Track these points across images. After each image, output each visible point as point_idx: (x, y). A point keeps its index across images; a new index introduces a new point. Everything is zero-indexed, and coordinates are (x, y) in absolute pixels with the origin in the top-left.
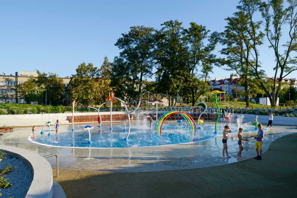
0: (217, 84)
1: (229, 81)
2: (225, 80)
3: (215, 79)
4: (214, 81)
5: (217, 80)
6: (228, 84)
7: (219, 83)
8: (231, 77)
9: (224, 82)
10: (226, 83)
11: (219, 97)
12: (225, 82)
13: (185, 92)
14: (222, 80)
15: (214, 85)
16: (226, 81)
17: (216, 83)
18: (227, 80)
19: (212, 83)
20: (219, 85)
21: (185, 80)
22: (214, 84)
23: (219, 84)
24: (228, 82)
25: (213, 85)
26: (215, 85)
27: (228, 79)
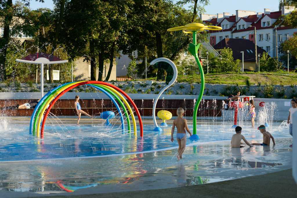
0: (241, 28)
1: (274, 20)
2: (263, 15)
3: (235, 14)
4: (232, 19)
5: (241, 15)
6: (272, 27)
7: (247, 25)
8: (280, 8)
9: (260, 22)
10: (266, 25)
11: (238, 60)
12: (264, 23)
13: (138, 41)
14: (256, 15)
15: (233, 29)
16: (267, 19)
17: (238, 24)
18: (268, 15)
19: (228, 24)
20: (249, 29)
21: (134, 6)
22: (234, 26)
23: (246, 27)
24: (272, 21)
25: (230, 29)
26: (236, 31)
27: (273, 15)
